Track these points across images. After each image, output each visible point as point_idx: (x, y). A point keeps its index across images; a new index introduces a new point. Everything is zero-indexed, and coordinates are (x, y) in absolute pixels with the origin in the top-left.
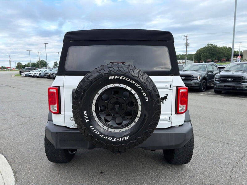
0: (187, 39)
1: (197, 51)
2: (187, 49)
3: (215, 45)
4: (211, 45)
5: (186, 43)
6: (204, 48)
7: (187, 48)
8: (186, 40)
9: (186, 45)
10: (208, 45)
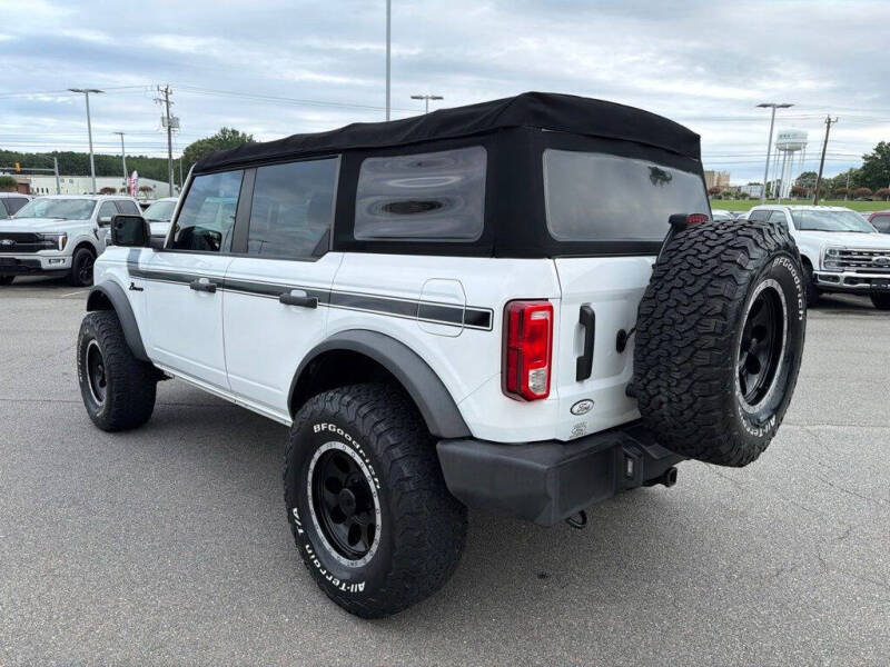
0: (167, 101)
1: (187, 149)
2: (173, 141)
3: (248, 135)
4: (234, 132)
5: (166, 115)
6: (211, 141)
7: (172, 138)
8: (164, 104)
9: (166, 124)
10: (224, 131)
